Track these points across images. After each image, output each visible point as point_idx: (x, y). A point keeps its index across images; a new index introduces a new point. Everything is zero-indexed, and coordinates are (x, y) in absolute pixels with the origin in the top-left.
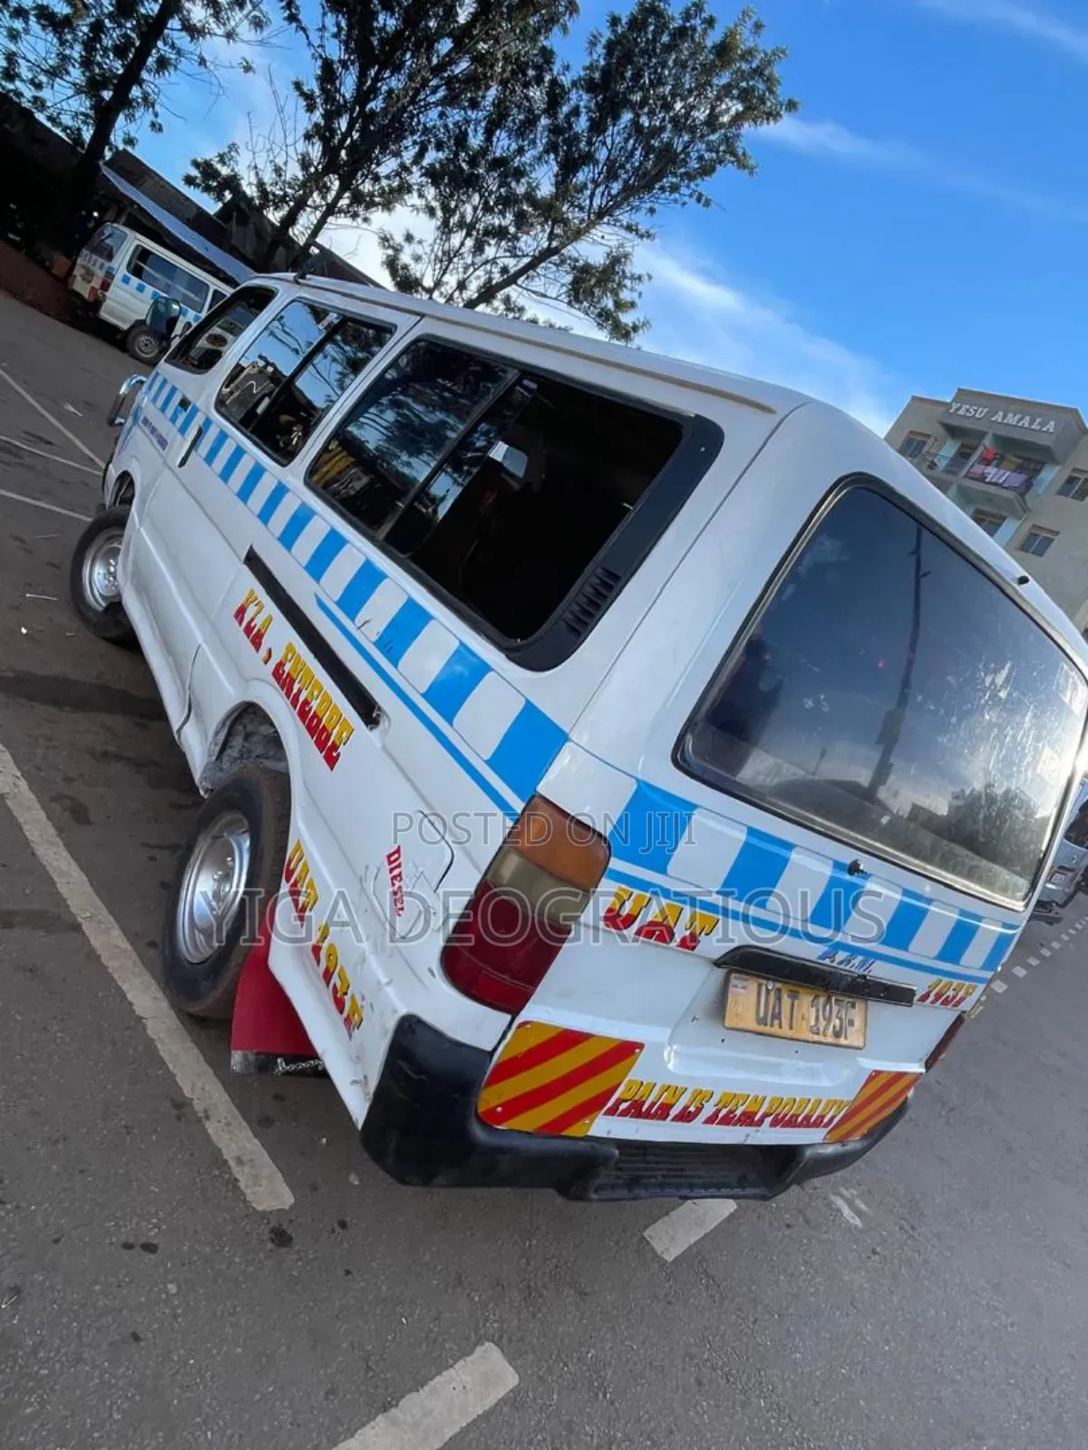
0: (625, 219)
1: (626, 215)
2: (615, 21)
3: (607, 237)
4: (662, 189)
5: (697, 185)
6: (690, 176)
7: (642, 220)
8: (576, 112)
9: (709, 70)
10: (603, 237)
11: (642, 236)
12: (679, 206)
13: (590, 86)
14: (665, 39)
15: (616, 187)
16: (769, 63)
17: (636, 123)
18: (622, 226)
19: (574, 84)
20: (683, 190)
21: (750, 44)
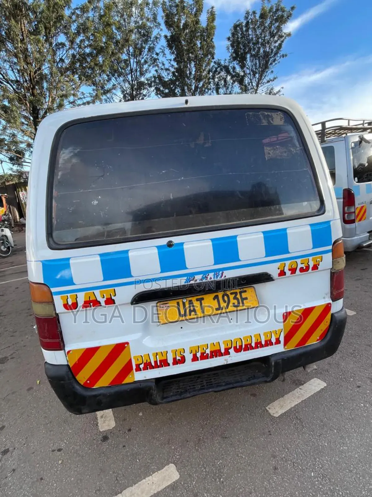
0: (265, 81)
1: (264, 80)
2: (229, 39)
3: (263, 89)
4: (271, 64)
5: (280, 54)
6: (276, 54)
7: (271, 77)
8: (234, 68)
9: (262, 24)
10: (262, 91)
11: (273, 80)
12: (278, 64)
13: (235, 59)
14: (244, 29)
15: (257, 76)
16: (279, 5)
17: (251, 56)
18: (266, 83)
19: (229, 62)
20: (277, 59)
21: (270, 6)
